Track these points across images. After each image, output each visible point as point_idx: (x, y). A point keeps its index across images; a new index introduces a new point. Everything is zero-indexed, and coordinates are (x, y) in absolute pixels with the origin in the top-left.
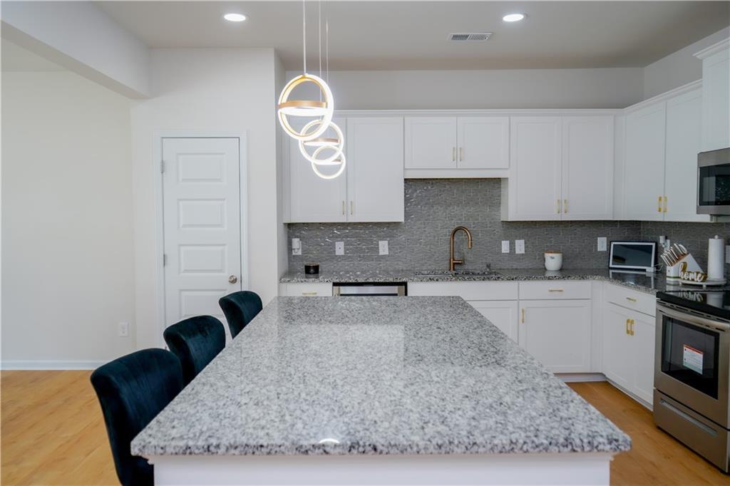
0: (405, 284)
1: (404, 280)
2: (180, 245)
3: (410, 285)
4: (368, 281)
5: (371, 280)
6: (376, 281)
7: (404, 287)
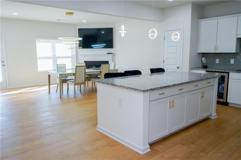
0: (228, 73)
1: (228, 71)
2: (167, 58)
3: (230, 74)
4: (216, 71)
5: (217, 71)
6: (218, 71)
7: (228, 74)
